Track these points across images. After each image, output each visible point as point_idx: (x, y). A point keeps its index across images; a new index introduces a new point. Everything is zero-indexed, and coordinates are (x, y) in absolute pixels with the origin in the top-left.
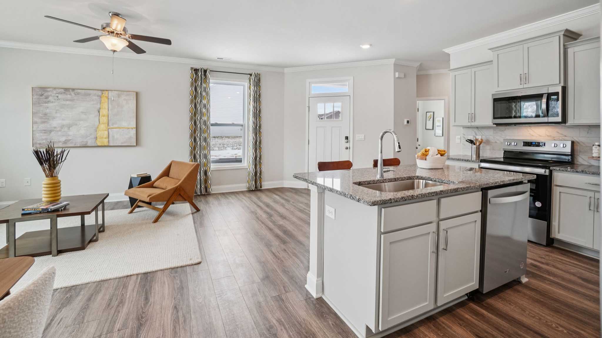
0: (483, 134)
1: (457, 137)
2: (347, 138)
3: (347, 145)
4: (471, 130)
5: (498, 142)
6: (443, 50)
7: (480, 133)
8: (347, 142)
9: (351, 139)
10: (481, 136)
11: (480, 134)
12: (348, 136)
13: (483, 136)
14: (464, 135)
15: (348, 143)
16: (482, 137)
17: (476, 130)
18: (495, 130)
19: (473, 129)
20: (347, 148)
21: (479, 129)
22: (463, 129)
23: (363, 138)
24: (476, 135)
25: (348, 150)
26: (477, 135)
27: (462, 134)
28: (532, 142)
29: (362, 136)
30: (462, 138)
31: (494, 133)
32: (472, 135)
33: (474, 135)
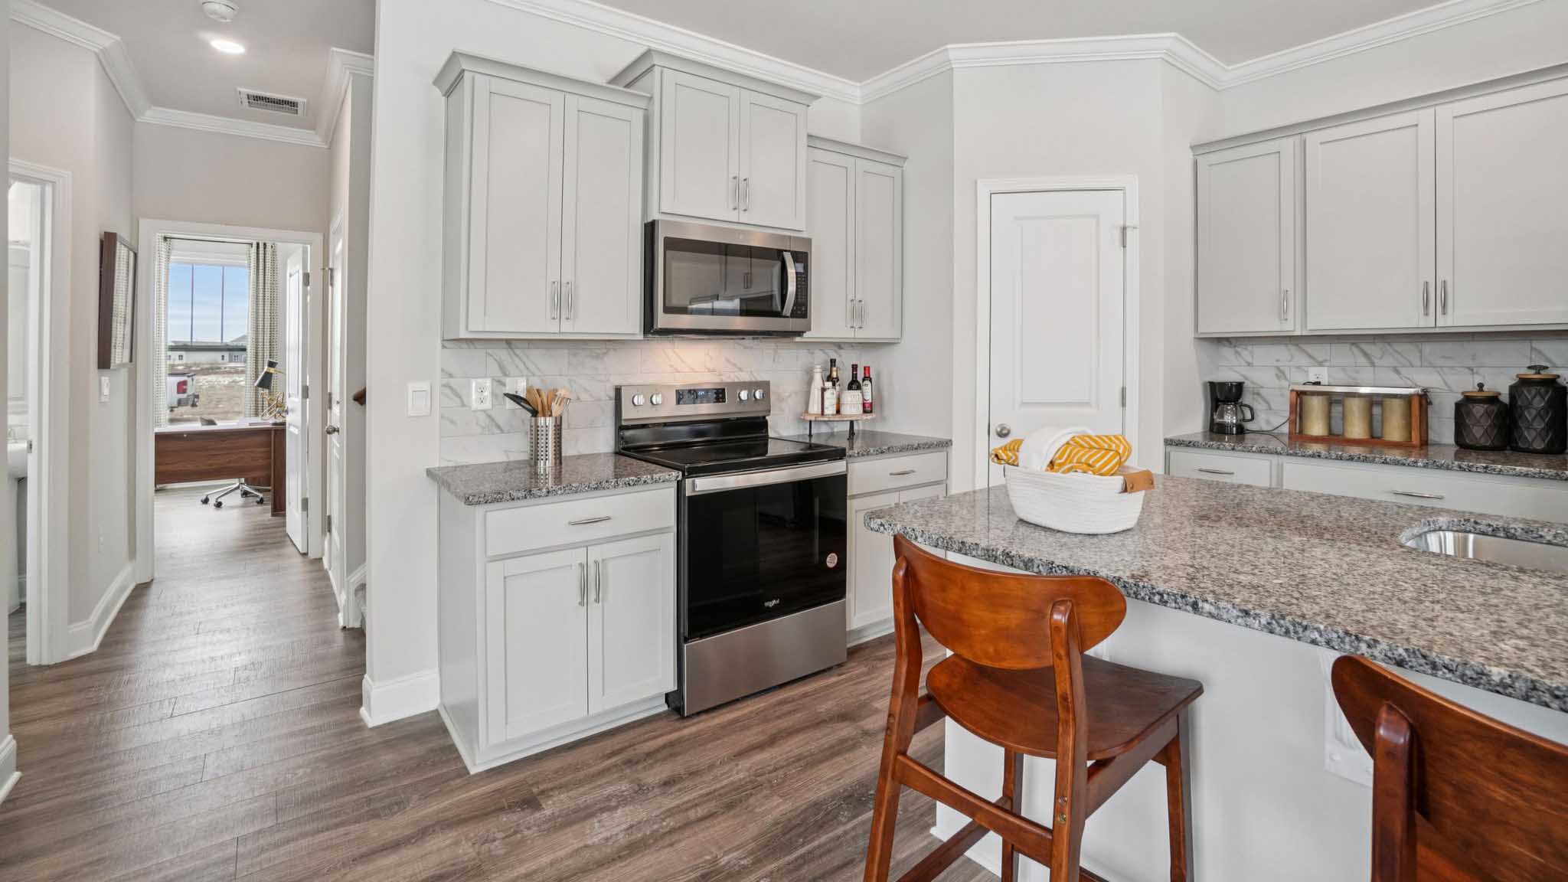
0: (533, 369)
1: (412, 386)
4: (479, 353)
5: (584, 396)
7: (521, 366)
10: (524, 379)
11: (521, 371)
13: (532, 378)
14: (451, 376)
17: (503, 354)
18: (575, 355)
19: (490, 351)
21: (518, 352)
26: (505, 375)
27: (439, 374)
28: (698, 390)
30: (437, 389)
31: (570, 364)
32: (486, 377)
33: (498, 374)
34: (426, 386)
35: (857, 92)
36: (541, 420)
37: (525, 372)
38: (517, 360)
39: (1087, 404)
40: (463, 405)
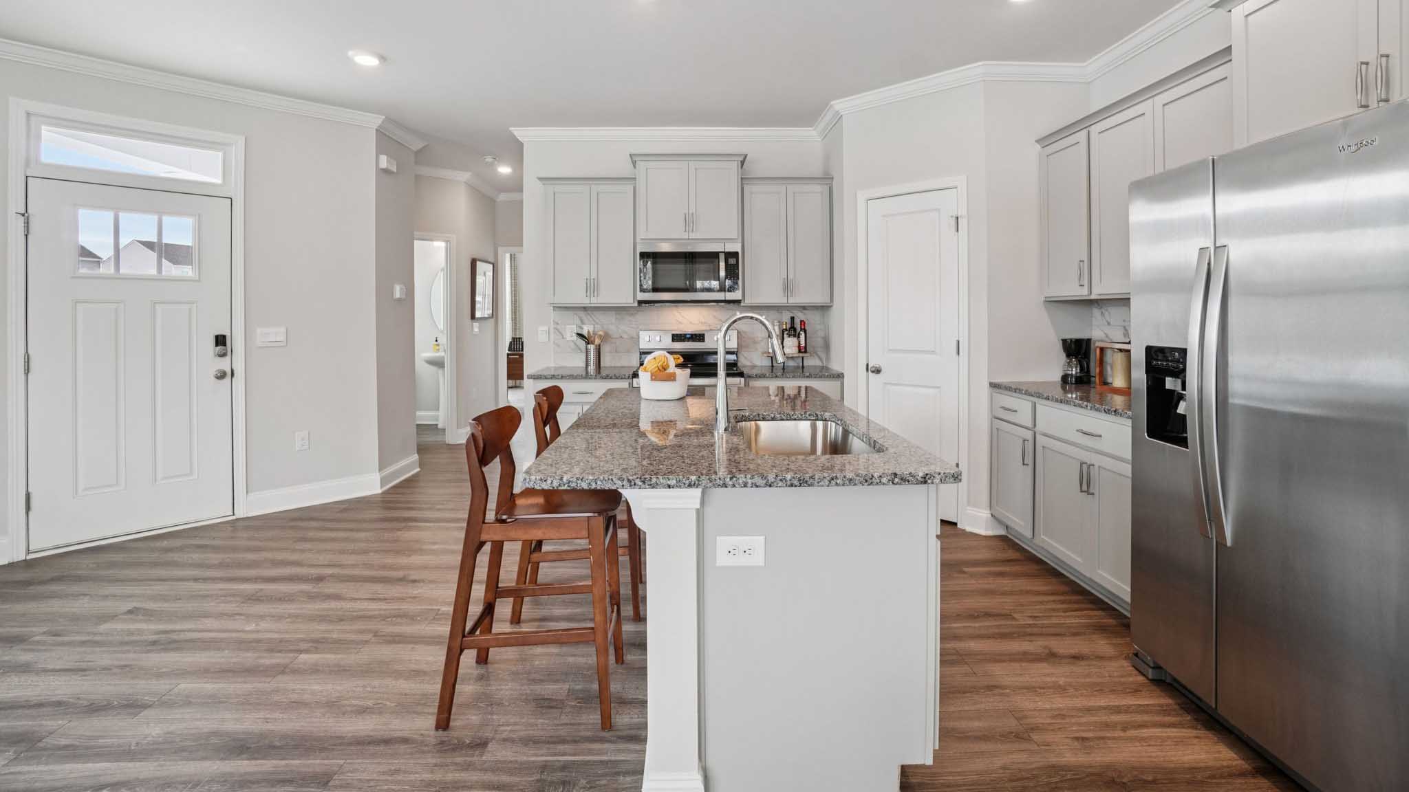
0: (597, 321)
1: (540, 329)
2: (220, 340)
3: (224, 364)
4: (570, 313)
5: (625, 336)
6: (511, 129)
7: (591, 319)
8: (223, 355)
9: (237, 343)
10: (592, 326)
12: (226, 332)
13: (596, 326)
14: (557, 324)
15: (228, 358)
16: (594, 328)
17: (582, 314)
19: (575, 312)
20: (221, 376)
21: (589, 312)
22: (554, 310)
23: (282, 338)
24: (583, 323)
25: (227, 380)
27: (552, 323)
28: (686, 334)
29: (276, 334)
30: (552, 330)
31: (616, 318)
32: (574, 324)
33: (579, 323)
34: (546, 328)
35: (814, 133)
36: (589, 346)
37: (593, 322)
38: (589, 317)
39: (933, 352)
40: (563, 338)
